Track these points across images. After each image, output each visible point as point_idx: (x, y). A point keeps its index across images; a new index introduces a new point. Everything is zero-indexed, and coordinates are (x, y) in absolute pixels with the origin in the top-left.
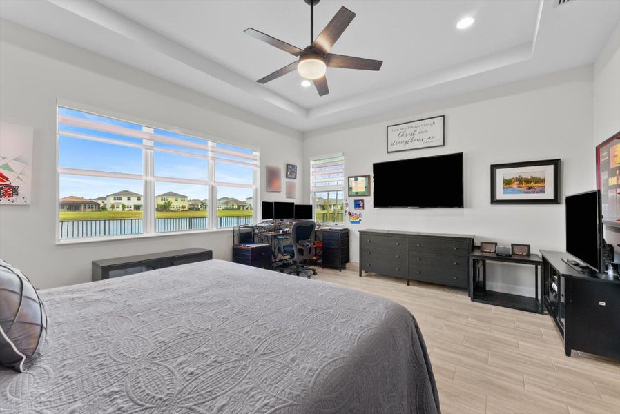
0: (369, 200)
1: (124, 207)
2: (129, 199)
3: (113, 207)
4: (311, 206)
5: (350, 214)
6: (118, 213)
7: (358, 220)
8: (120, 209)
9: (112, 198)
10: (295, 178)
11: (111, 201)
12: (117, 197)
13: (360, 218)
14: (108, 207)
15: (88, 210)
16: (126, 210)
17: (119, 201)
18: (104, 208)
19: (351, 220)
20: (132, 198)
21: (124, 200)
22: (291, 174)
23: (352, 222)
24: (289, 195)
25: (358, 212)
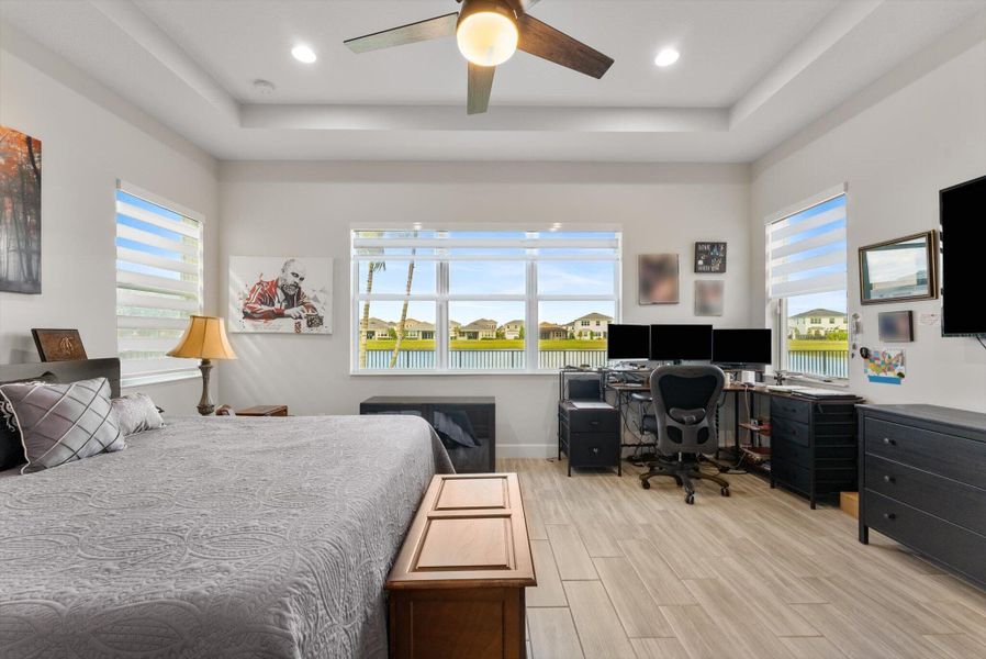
0: (931, 313)
1: (592, 333)
2: (598, 324)
3: (580, 335)
4: (769, 331)
5: (865, 354)
6: (587, 342)
7: (891, 375)
8: (588, 338)
9: (580, 323)
10: (722, 270)
11: (579, 327)
12: (585, 322)
13: (900, 369)
14: (576, 334)
15: (557, 339)
16: (595, 338)
17: (587, 327)
18: (572, 337)
19: (872, 373)
20: (601, 323)
21: (593, 326)
22: (707, 262)
23: (872, 379)
24: (703, 308)
25: (893, 349)
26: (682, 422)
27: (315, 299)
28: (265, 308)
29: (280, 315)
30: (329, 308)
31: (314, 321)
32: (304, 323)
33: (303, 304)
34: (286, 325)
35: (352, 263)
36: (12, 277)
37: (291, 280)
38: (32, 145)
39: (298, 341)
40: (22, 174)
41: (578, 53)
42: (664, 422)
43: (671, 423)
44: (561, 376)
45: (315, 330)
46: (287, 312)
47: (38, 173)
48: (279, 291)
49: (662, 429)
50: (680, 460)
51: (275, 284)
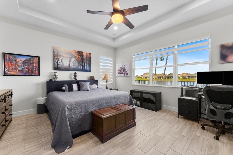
26: (216, 108)
27: (127, 70)
28: (120, 72)
29: (122, 73)
30: (129, 72)
31: (127, 74)
32: (125, 74)
33: (125, 71)
34: (123, 75)
35: (133, 62)
36: (88, 70)
37: (124, 67)
38: (90, 54)
39: (124, 78)
40: (89, 58)
41: (138, 9)
42: (209, 107)
43: (212, 107)
44: (182, 88)
45: (127, 76)
46: (123, 73)
47: (90, 57)
48: (122, 69)
49: (208, 109)
50: (223, 124)
51: (121, 68)
